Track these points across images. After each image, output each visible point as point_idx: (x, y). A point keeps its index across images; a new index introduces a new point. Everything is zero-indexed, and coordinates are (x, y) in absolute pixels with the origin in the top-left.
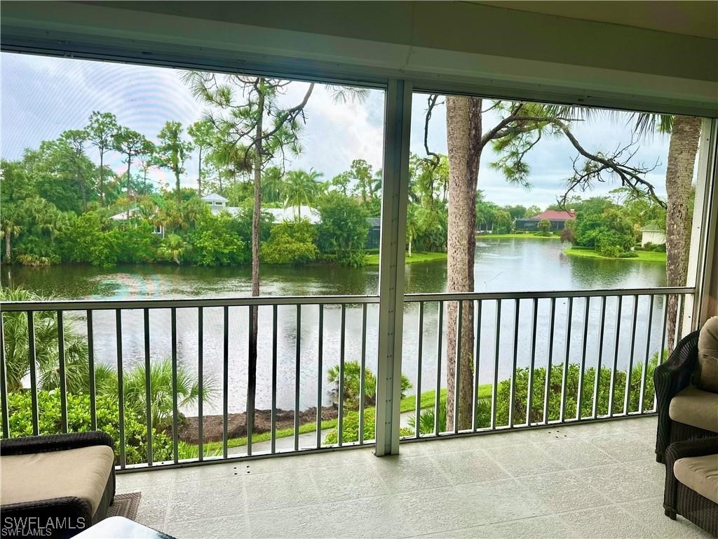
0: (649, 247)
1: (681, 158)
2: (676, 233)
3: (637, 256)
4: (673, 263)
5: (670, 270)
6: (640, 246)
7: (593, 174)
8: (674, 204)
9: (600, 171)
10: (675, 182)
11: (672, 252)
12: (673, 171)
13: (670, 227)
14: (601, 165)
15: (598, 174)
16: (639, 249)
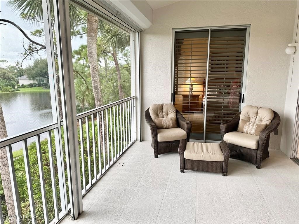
0: (23, 86)
1: (93, 47)
2: (96, 77)
3: (19, 90)
4: (96, 89)
5: (96, 92)
6: (19, 86)
7: (35, 52)
8: (93, 66)
9: (39, 50)
10: (92, 57)
11: (95, 85)
12: (91, 52)
13: (93, 75)
14: (40, 47)
15: (38, 52)
16: (19, 87)
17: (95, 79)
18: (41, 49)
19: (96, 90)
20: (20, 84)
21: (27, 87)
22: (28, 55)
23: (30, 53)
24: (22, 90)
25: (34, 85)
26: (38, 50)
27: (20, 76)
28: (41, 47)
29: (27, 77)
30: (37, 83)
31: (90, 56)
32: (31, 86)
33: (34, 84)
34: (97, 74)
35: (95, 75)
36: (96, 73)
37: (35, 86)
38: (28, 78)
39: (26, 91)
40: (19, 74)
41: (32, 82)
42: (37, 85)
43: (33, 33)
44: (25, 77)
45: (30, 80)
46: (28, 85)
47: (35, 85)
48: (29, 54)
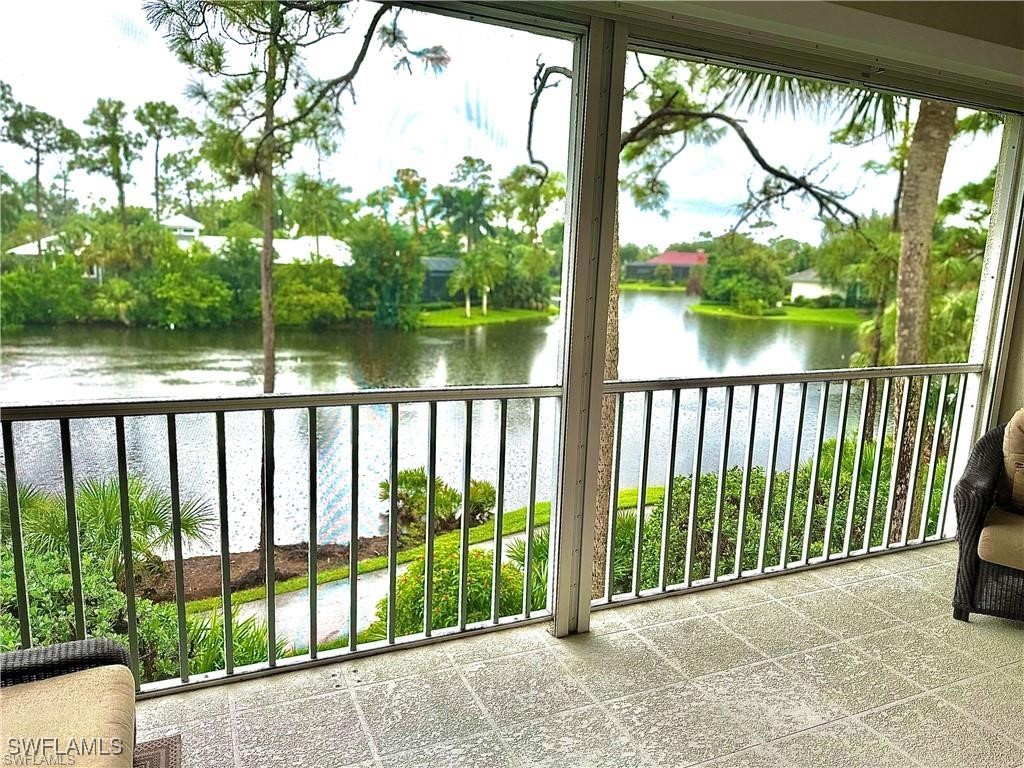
0: (800, 302)
1: (925, 177)
2: (913, 284)
3: (784, 314)
4: (906, 327)
5: (903, 336)
6: (789, 300)
7: (775, 199)
8: (911, 243)
9: (785, 193)
10: (915, 211)
11: (906, 311)
12: (913, 195)
13: (903, 276)
14: (789, 184)
15: (783, 199)
16: (787, 304)
17: (907, 290)
18: (791, 189)
19: (906, 332)
20: (793, 297)
21: (811, 307)
22: (755, 209)
23: (760, 202)
24: (794, 314)
25: (832, 302)
26: (782, 194)
27: (800, 270)
28: (792, 184)
29: (816, 276)
30: (844, 295)
31: (907, 211)
32: (823, 303)
33: (835, 297)
34: (921, 273)
35: (912, 275)
36: (916, 270)
37: (836, 306)
38: (818, 279)
39: (805, 318)
40: (798, 263)
41: (827, 292)
42: (843, 304)
43: (840, 134)
44: (812, 273)
45: (823, 283)
46: (814, 300)
47: (838, 301)
48: (758, 206)
